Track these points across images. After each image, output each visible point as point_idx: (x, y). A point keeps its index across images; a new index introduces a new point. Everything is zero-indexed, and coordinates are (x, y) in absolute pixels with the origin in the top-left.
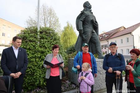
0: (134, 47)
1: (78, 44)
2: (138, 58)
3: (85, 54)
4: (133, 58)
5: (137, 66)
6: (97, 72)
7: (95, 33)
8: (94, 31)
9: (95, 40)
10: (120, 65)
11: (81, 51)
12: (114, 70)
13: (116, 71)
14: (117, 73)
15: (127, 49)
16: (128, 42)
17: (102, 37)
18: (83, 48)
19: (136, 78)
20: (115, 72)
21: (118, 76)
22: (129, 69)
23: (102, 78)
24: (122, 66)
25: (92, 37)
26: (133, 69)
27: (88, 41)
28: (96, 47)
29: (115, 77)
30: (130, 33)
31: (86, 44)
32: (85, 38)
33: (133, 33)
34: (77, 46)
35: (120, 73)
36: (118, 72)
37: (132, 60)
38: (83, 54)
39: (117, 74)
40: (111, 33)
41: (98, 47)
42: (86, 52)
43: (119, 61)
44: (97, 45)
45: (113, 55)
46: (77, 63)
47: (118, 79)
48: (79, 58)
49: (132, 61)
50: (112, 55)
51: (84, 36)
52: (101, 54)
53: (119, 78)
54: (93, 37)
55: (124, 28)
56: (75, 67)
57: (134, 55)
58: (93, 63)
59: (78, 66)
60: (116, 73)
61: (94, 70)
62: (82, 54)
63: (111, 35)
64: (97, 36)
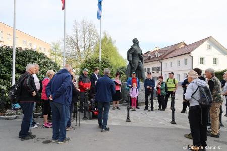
7: (141, 63)
8: (140, 62)
9: (141, 68)
11: (131, 76)
15: (185, 74)
16: (186, 64)
17: (154, 56)
18: (132, 75)
25: (138, 66)
30: (189, 53)
31: (134, 73)
33: (192, 54)
38: (132, 78)
40: (167, 51)
42: (134, 77)
51: (133, 65)
55: (185, 44)
56: (128, 86)
59: (130, 85)
63: (166, 54)
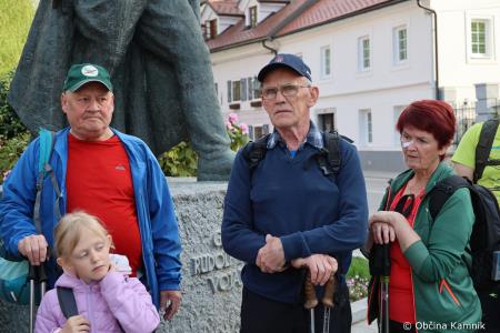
0: (439, 93)
1: (35, 72)
2: (442, 158)
3: (83, 145)
4: (417, 164)
5: (435, 213)
6: (176, 281)
9: (172, 35)
10: (336, 215)
12: (294, 251)
13: (306, 255)
14: (314, 269)
15: (396, 109)
16: (403, 56)
17: (234, 21)
19: (429, 292)
20: (300, 262)
21: (320, 291)
22: (387, 234)
23: (220, 318)
24: (343, 222)
25: (146, 15)
26: (411, 237)
27: (120, 45)
28: (178, 90)
29: (304, 297)
32: (93, 22)
34: (32, 88)
35: (335, 267)
36: (321, 265)
37: (411, 174)
38: (72, 144)
39: (313, 276)
41: (193, 96)
42: (96, 132)
43: (326, 186)
44: (185, 79)
45: (293, 147)
46: (23, 220)
47: (320, 308)
48: (40, 182)
49: (411, 183)
50: (281, 145)
52: (214, 142)
53: (328, 302)
54: (157, 16)
57: (421, 140)
58: (153, 215)
60: (306, 269)
61: (158, 268)
62: (61, 147)
63: (294, 7)
64: (183, 10)
